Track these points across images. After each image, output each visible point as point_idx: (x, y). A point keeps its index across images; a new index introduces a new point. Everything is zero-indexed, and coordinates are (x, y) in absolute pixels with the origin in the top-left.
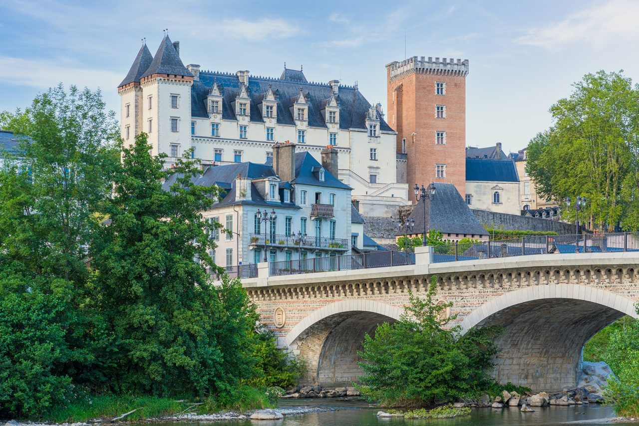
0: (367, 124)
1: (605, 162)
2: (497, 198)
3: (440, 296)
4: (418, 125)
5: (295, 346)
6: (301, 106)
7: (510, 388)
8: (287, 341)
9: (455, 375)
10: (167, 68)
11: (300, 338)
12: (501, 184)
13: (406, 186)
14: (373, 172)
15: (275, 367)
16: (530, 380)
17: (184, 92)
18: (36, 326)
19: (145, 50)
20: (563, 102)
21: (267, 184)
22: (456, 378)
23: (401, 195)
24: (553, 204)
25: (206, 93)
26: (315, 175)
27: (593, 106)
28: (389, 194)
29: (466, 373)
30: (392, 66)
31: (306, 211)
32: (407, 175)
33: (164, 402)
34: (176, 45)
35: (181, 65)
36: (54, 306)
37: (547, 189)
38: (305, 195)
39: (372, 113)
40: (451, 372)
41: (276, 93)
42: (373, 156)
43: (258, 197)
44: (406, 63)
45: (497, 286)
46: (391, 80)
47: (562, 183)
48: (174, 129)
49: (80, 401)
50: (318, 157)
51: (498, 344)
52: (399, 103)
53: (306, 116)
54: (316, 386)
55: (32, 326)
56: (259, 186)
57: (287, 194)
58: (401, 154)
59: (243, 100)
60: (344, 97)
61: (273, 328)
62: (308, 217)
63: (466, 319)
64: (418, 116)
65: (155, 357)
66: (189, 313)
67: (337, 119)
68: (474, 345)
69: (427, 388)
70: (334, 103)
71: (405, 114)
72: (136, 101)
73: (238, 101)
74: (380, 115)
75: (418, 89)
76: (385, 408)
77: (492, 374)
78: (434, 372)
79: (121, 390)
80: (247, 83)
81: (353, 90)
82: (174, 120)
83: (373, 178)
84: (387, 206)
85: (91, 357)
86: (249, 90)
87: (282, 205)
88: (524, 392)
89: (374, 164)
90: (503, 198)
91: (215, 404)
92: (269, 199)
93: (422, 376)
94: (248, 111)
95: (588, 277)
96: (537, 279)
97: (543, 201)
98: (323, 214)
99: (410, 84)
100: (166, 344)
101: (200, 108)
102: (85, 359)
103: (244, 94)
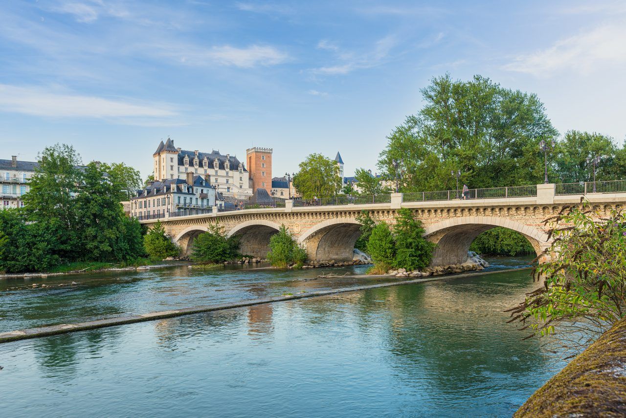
0: (239, 169)
1: (316, 182)
2: (282, 194)
3: (221, 224)
4: (256, 170)
5: (178, 242)
6: (216, 162)
7: (246, 256)
8: (176, 240)
9: (224, 252)
10: (169, 149)
11: (180, 239)
12: (283, 189)
13: (252, 189)
14: (241, 185)
15: (170, 249)
16: (255, 253)
17: (175, 157)
18: (42, 236)
19: (162, 142)
20: (303, 163)
21: (183, 186)
22: (225, 253)
23: (250, 192)
24: (301, 196)
25: (184, 157)
26: (201, 183)
27: (312, 164)
28: (246, 192)
29: (228, 252)
30: (248, 150)
31: (198, 195)
32: (252, 186)
33: (102, 264)
34: (173, 141)
35: (174, 148)
36: (51, 228)
37: (298, 191)
38: (198, 190)
39: (240, 165)
40: (223, 251)
41: (208, 158)
42: (241, 179)
43: (179, 191)
44: (252, 149)
45: (239, 220)
46: (247, 155)
47: (302, 189)
48: (172, 169)
49: (64, 264)
50: (203, 177)
51: (242, 241)
52: (250, 162)
53: (218, 166)
54: (186, 256)
55: (40, 236)
56: (180, 187)
57: (191, 190)
58: (250, 179)
59: (196, 160)
60: (231, 160)
61: (171, 236)
62: (198, 197)
63: (230, 232)
64: (256, 167)
65: (97, 247)
66: (111, 230)
67: (229, 167)
68: (232, 241)
69: (214, 257)
70: (227, 162)
71: (252, 166)
72: (159, 160)
73: (194, 160)
74: (243, 166)
75: (256, 158)
76: (200, 264)
77: (240, 252)
78: (216, 251)
79: (85, 260)
80: (198, 155)
81: (235, 158)
82: (172, 167)
83: (241, 187)
84: (245, 196)
85: (69, 248)
86: (198, 157)
87: (189, 193)
88: (251, 257)
89: (241, 182)
90: (284, 193)
91: (125, 264)
92: (183, 191)
93: (212, 253)
94: (198, 164)
95: (266, 217)
96: (251, 218)
97: (298, 195)
98: (204, 197)
99: (253, 156)
100: (101, 242)
101: (181, 162)
102: (66, 248)
103: (196, 158)
